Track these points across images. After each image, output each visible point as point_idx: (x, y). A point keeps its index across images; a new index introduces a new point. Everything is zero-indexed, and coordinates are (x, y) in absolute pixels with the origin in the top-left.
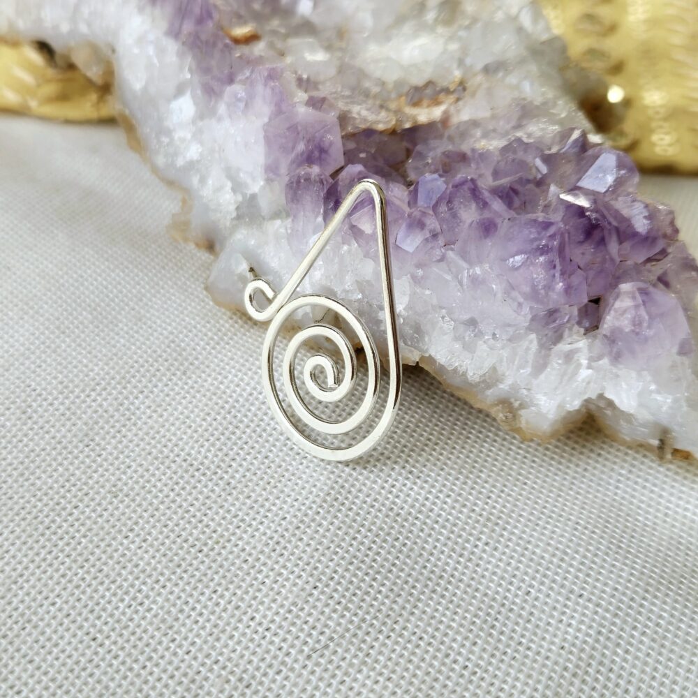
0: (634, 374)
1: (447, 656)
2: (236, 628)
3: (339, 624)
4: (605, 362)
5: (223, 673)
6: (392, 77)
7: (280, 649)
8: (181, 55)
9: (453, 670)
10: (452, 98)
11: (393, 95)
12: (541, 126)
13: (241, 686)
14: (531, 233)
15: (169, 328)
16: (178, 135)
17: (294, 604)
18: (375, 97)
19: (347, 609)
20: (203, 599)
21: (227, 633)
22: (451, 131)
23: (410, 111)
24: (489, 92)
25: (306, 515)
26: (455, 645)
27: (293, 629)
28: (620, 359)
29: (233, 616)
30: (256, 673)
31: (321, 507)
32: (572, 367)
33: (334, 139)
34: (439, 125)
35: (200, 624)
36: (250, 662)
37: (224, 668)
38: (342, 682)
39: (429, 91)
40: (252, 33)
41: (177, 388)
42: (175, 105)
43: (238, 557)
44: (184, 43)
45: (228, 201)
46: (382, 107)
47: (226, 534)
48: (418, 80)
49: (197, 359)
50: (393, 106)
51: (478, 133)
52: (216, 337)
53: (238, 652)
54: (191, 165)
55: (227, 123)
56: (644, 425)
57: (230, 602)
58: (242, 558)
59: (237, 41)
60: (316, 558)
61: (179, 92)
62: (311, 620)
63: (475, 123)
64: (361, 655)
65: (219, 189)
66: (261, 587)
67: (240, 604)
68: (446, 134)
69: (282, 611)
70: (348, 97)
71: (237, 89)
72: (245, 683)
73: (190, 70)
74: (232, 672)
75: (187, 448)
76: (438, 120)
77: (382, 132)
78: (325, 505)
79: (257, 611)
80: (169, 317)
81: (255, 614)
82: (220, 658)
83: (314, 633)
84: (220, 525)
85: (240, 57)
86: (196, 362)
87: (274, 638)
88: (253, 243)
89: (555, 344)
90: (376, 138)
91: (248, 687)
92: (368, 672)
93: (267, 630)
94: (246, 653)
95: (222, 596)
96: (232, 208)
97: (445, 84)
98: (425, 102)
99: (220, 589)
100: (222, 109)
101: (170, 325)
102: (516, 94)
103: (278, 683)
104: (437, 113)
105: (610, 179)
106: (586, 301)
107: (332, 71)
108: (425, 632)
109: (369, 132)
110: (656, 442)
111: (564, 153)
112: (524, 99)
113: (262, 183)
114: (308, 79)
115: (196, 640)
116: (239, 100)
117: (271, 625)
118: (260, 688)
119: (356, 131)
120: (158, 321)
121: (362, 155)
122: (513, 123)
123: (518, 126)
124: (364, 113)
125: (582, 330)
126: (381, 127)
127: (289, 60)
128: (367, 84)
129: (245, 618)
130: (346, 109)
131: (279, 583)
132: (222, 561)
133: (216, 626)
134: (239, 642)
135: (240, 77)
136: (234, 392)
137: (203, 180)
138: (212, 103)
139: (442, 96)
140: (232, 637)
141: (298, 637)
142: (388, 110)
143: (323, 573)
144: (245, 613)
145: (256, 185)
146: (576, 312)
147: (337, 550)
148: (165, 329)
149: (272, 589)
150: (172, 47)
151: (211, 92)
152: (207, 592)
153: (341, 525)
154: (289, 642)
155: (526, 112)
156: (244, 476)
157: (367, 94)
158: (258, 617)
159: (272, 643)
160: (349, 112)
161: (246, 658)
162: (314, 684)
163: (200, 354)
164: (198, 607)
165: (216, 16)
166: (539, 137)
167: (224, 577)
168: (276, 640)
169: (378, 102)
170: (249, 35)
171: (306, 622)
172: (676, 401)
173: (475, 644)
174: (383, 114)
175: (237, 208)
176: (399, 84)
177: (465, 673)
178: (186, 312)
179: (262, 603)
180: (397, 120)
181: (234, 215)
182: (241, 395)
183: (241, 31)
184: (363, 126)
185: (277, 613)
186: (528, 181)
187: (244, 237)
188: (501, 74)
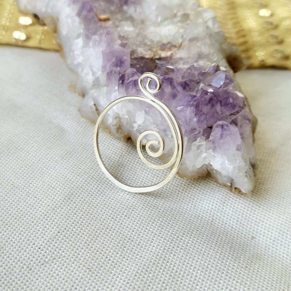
0: (220, 156)
1: (107, 258)
2: (27, 248)
3: (67, 246)
4: (211, 151)
5: (21, 264)
6: (156, 39)
7: (44, 256)
8: (80, 23)
9: (108, 263)
10: (176, 49)
11: (155, 46)
12: (204, 62)
13: (28, 269)
14: (188, 99)
15: (9, 135)
16: (76, 53)
17: (50, 239)
18: (149, 46)
19: (70, 240)
20: (15, 237)
21: (24, 250)
22: (172, 61)
23: (160, 52)
24: (189, 48)
25: (57, 204)
26: (110, 254)
27: (49, 248)
28: (215, 150)
29: (26, 243)
30: (34, 265)
31: (63, 201)
32: (199, 151)
33: (127, 59)
34: (169, 59)
35: (14, 246)
36: (32, 261)
37: (22, 263)
38: (67, 267)
39: (169, 46)
40: (107, 18)
41: (10, 158)
42: (76, 41)
43: (30, 220)
44: (81, 19)
45: (90, 78)
46: (150, 49)
47: (26, 211)
48: (165, 41)
49: (19, 146)
50: (154, 50)
51: (182, 62)
52: (27, 138)
53: (27, 257)
54: (79, 64)
55: (92, 49)
56: (225, 177)
57: (26, 238)
58: (31, 221)
59: (100, 20)
60: (60, 221)
61: (78, 36)
62: (56, 245)
63: (181, 59)
64: (74, 257)
65: (87, 74)
66: (38, 232)
67: (29, 238)
68: (171, 62)
69: (45, 241)
70: (138, 45)
71: (96, 37)
72: (29, 268)
73: (83, 29)
74: (25, 265)
75: (13, 180)
76: (169, 56)
77: (147, 59)
78: (65, 201)
79: (36, 241)
80: (9, 131)
81: (35, 242)
82: (20, 259)
83: (57, 249)
84: (24, 208)
85: (100, 26)
86: (19, 148)
87: (42, 252)
88: (96, 94)
89: (193, 141)
90: (144, 60)
91: (30, 270)
92: (76, 263)
93: (39, 248)
94: (31, 257)
95: (23, 236)
96: (91, 81)
97: (174, 44)
98: (166, 50)
99: (22, 233)
100: (91, 44)
101: (9, 134)
102: (199, 50)
103: (42, 268)
104: (168, 54)
105: (222, 83)
106: (206, 126)
107: (135, 35)
108: (99, 249)
109: (142, 58)
110: (229, 184)
111: (209, 72)
112: (201, 52)
113: (101, 73)
114: (123, 36)
115: (12, 252)
116: (97, 41)
117: (41, 247)
118: (35, 270)
119: (138, 57)
120: (5, 133)
121: (138, 66)
122: (195, 60)
123: (196, 61)
124: (142, 51)
125: (205, 138)
126: (147, 57)
127: (119, 29)
128: (146, 41)
129: (31, 244)
130: (135, 49)
131: (45, 230)
132: (24, 222)
133: (20, 247)
134: (28, 253)
135: (98, 33)
136: (33, 159)
137: (82, 70)
138: (88, 42)
139: (173, 48)
140: (25, 251)
141: (51, 251)
142: (152, 51)
143: (62, 227)
144: (31, 242)
145: (99, 73)
146: (202, 131)
147: (68, 218)
148: (8, 135)
149: (42, 233)
150: (77, 20)
151: (88, 37)
152: (17, 234)
153: (71, 209)
154: (47, 253)
155: (200, 56)
156: (34, 189)
157: (145, 45)
158: (36, 243)
159: (41, 253)
160: (136, 50)
161: (30, 259)
162: (56, 268)
163: (21, 144)
164: (13, 240)
165: (95, 10)
166: (202, 66)
167: (24, 228)
168: (43, 252)
169: (149, 48)
170: (106, 18)
171: (54, 246)
172: (234, 168)
173: (118, 253)
174: (149, 52)
175: (93, 82)
176: (158, 42)
177: (113, 264)
178: (16, 129)
179: (38, 238)
180: (154, 55)
181: (92, 84)
182: (35, 160)
183: (103, 17)
184: (140, 56)
185: (44, 242)
186: (193, 81)
187: (94, 93)
188: (195, 42)
